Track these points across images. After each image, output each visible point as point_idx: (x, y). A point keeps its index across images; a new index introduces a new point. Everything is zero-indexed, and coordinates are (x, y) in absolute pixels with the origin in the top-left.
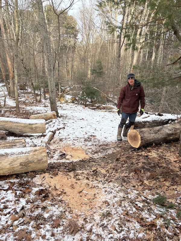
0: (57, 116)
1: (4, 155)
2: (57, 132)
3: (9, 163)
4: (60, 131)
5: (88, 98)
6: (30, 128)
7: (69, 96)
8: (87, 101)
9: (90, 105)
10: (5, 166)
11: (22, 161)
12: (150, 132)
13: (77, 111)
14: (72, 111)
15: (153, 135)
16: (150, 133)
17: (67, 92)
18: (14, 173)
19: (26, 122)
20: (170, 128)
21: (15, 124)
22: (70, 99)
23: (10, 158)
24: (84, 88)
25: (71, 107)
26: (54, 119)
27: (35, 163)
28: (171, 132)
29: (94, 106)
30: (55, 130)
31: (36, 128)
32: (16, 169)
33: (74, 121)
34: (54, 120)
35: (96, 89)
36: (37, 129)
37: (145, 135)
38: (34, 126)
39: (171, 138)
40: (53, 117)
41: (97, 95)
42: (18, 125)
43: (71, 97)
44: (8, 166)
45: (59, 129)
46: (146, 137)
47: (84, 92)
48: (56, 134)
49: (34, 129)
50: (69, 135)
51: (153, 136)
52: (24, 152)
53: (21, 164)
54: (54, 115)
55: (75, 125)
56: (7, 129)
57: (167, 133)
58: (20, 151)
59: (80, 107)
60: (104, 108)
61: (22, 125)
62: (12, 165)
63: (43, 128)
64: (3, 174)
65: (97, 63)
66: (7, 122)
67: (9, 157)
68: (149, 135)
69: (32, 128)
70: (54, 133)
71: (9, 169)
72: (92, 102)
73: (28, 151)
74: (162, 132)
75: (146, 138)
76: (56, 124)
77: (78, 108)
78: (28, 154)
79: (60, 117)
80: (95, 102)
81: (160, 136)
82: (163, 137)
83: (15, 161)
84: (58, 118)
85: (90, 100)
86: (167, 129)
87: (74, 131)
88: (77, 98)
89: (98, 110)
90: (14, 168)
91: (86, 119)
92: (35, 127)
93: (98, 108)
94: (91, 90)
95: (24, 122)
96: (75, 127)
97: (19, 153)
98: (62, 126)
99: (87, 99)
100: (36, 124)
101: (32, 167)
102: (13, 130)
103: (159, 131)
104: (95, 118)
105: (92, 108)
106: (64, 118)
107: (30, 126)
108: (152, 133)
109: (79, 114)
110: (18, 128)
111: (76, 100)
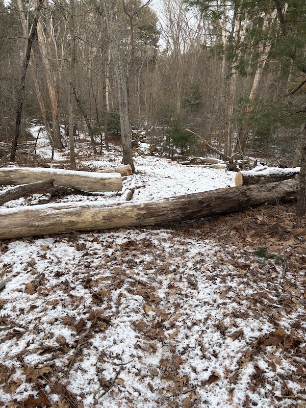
0: (133, 172)
1: (86, 207)
2: (136, 191)
3: (91, 215)
4: (139, 190)
5: (177, 147)
6: (102, 184)
7: (145, 144)
8: (174, 152)
9: (179, 158)
10: (87, 219)
11: (104, 214)
12: (261, 189)
13: (160, 166)
14: (152, 167)
15: (265, 193)
16: (261, 191)
17: (142, 138)
18: (96, 228)
19: (97, 177)
20: (291, 184)
21: (83, 179)
22: (147, 149)
23: (93, 211)
24: (170, 131)
25: (150, 161)
26: (129, 176)
27: (119, 217)
28: (291, 190)
29: (187, 160)
30: (134, 188)
31: (110, 183)
32: (98, 223)
33: (157, 179)
34: (129, 178)
35: (190, 131)
36: (111, 186)
37: (253, 193)
38: (107, 181)
39: (292, 198)
40: (128, 173)
41: (191, 142)
42: (87, 179)
43: (149, 145)
44: (91, 219)
45: (138, 188)
46: (255, 196)
47: (169, 137)
48: (134, 193)
49: (108, 185)
50: (151, 195)
51: (265, 195)
52: (107, 204)
53: (104, 218)
54: (129, 171)
55: (158, 183)
56: (73, 184)
57: (286, 191)
58: (102, 204)
59: (164, 162)
60: (202, 162)
61: (92, 180)
62: (95, 219)
63: (119, 184)
64: (85, 228)
65: (191, 88)
66: (72, 176)
67: (91, 209)
68: (259, 193)
69: (104, 185)
70: (133, 191)
71: (92, 223)
72: (182, 153)
73: (110, 204)
74: (278, 189)
75: (254, 198)
76: (133, 181)
77: (161, 162)
78: (111, 208)
79: (136, 174)
80: (188, 153)
81: (276, 195)
82: (279, 196)
83: (98, 214)
84: (134, 174)
85: (179, 151)
86: (287, 186)
87: (159, 191)
88: (158, 148)
89: (192, 165)
90: (96, 221)
91: (174, 177)
92: (108, 183)
93: (193, 162)
94: (181, 133)
95: (95, 177)
96: (159, 186)
97: (101, 206)
98: (141, 184)
99: (174, 148)
100: (110, 178)
101: (116, 222)
102: (80, 186)
103: (273, 188)
104: (188, 176)
105: (182, 162)
106: (143, 175)
107: (102, 181)
108: (264, 191)
109: (163, 170)
110: (87, 183)
111: (156, 150)
